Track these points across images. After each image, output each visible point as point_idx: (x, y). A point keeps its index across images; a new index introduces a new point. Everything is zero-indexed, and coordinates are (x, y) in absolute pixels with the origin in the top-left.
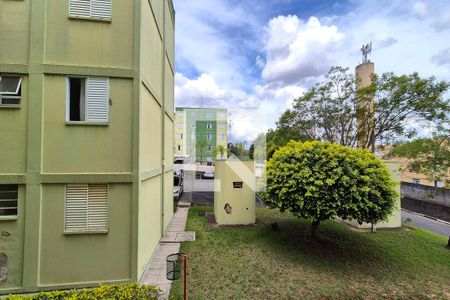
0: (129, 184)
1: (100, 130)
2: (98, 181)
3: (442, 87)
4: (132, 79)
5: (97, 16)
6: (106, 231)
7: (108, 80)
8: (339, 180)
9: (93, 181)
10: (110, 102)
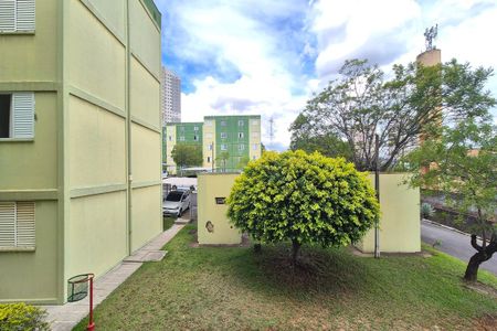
0: (54, 201)
1: (26, 146)
2: (24, 199)
3: (481, 75)
4: (55, 92)
5: (21, 30)
6: (33, 248)
7: (33, 95)
8: (290, 196)
9: (19, 198)
10: (36, 118)
